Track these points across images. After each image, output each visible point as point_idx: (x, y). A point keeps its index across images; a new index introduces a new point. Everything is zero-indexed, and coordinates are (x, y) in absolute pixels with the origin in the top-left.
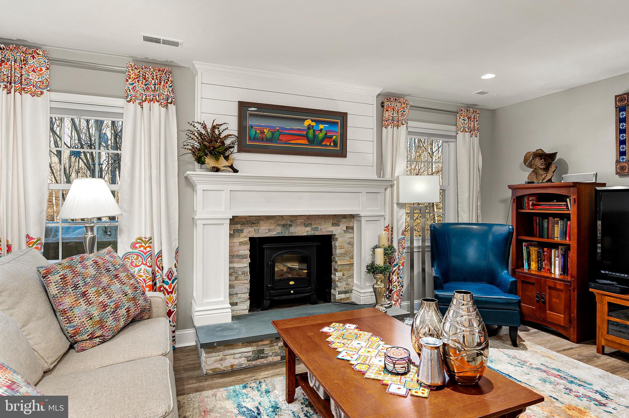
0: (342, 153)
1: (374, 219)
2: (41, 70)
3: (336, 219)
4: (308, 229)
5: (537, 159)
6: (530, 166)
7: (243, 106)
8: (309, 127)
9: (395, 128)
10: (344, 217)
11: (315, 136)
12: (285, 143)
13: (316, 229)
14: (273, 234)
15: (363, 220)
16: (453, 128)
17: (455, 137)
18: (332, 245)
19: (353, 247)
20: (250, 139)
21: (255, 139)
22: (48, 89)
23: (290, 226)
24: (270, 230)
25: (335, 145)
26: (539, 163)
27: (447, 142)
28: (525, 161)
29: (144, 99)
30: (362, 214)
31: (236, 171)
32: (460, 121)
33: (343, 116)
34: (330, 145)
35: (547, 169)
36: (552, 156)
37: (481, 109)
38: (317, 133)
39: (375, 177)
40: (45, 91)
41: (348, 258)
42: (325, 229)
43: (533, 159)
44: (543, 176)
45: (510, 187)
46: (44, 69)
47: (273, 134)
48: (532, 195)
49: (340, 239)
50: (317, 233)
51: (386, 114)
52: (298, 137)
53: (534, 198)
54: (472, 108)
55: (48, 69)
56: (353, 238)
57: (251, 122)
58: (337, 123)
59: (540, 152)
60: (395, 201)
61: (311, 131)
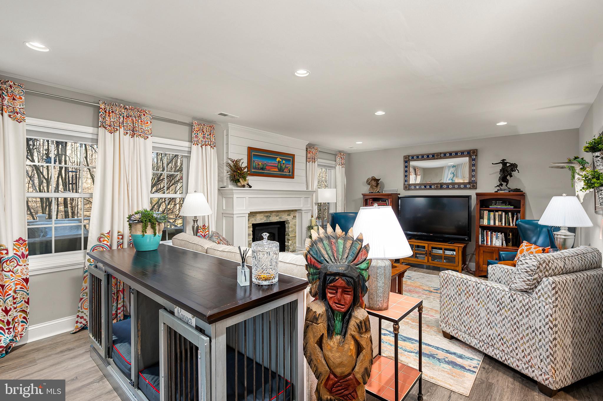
0: (292, 176)
1: (307, 211)
2: (147, 123)
3: (289, 212)
4: (278, 218)
5: (373, 181)
6: (369, 184)
7: (251, 150)
8: (279, 162)
9: (313, 163)
10: (292, 211)
11: (281, 166)
12: (269, 171)
13: (280, 218)
14: (263, 221)
15: (303, 212)
16: (334, 163)
17: (335, 168)
18: (285, 226)
19: (296, 227)
20: (253, 168)
21: (255, 168)
22: (151, 135)
23: (270, 216)
24: (261, 219)
25: (289, 172)
26: (374, 183)
27: (330, 169)
28: (367, 182)
29: (203, 144)
30: (303, 209)
31: (250, 187)
32: (338, 160)
33: (293, 156)
34: (287, 172)
35: (377, 186)
36: (378, 180)
37: (346, 153)
38: (282, 165)
39: (305, 189)
40: (149, 136)
41: (294, 233)
42: (284, 218)
43: (371, 181)
44: (376, 190)
45: (362, 194)
46: (149, 122)
47: (263, 165)
48: (371, 198)
49: (291, 223)
50: (281, 220)
51: (309, 155)
52: (273, 167)
53: (371, 200)
54: (343, 153)
55: (151, 123)
56: (296, 222)
57: (253, 159)
58: (290, 160)
59: (374, 178)
60: (314, 202)
61: (280, 164)
